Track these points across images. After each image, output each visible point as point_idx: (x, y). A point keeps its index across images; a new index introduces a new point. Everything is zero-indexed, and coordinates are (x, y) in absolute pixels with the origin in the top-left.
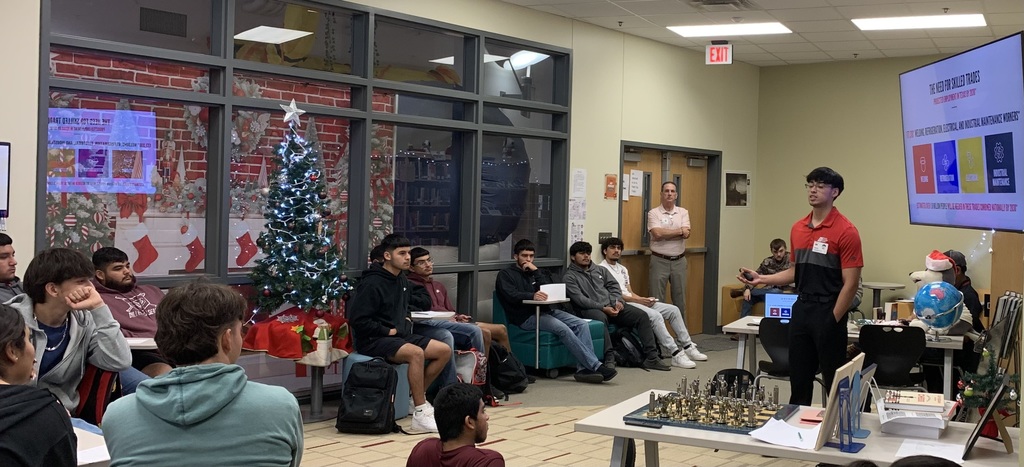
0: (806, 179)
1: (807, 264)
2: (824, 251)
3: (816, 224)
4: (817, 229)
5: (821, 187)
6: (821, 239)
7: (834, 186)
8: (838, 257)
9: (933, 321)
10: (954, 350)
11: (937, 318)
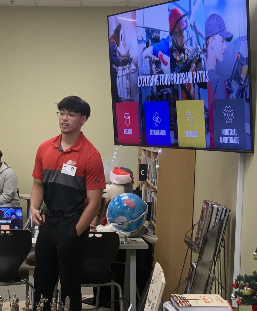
0: (56, 107)
1: (54, 184)
2: (73, 173)
3: (65, 147)
4: (67, 153)
5: (71, 115)
6: (70, 162)
7: (83, 114)
8: (84, 180)
9: (125, 226)
10: (137, 250)
11: (129, 225)
